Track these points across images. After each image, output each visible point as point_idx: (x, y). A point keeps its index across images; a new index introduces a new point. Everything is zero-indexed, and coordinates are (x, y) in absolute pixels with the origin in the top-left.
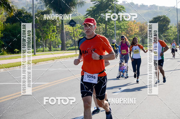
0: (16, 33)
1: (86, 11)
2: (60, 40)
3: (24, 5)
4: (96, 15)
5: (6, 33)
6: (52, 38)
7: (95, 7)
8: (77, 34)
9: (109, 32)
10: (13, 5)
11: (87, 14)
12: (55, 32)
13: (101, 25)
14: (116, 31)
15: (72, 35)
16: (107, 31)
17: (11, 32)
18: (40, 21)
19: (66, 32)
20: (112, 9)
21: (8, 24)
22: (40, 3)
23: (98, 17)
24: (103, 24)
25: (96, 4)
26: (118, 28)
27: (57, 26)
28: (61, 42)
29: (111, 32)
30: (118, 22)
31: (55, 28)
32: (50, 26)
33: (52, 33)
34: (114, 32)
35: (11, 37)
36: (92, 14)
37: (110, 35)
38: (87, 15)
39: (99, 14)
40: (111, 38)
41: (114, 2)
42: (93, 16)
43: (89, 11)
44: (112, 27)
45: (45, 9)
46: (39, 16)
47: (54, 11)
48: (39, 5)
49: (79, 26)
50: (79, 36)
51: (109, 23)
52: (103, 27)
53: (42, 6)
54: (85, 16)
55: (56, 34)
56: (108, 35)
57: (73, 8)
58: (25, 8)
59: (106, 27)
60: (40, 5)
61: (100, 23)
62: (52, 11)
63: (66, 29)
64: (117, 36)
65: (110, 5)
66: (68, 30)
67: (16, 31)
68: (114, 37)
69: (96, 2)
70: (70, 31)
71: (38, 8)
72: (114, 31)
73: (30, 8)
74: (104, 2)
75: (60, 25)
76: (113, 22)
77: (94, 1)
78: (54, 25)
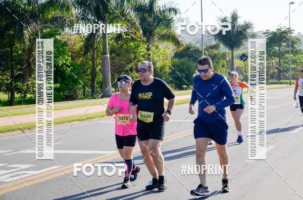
9: (283, 66)
10: (182, 40)
12: (225, 67)
13: (274, 59)
14: (291, 65)
15: (243, 70)
16: (281, 65)
17: (179, 68)
19: (236, 67)
20: (286, 41)
21: (175, 60)
24: (276, 58)
25: (268, 37)
26: (293, 62)
27: (226, 61)
29: (285, 67)
30: (293, 55)
31: (225, 63)
32: (220, 60)
33: (222, 68)
34: (288, 67)
39: (273, 47)
41: (289, 34)
44: (286, 61)
45: (214, 43)
46: (207, 51)
47: (224, 45)
51: (283, 56)
52: (277, 61)
53: (210, 40)
57: (244, 41)
59: (280, 61)
61: (273, 57)
62: (222, 45)
63: (236, 63)
64: (292, 71)
65: (284, 37)
66: (238, 65)
67: (185, 67)
68: (289, 71)
69: (269, 34)
70: (241, 66)
72: (289, 65)
73: (198, 42)
74: (278, 34)
75: (230, 59)
76: (287, 55)
77: (267, 33)
78: (224, 60)
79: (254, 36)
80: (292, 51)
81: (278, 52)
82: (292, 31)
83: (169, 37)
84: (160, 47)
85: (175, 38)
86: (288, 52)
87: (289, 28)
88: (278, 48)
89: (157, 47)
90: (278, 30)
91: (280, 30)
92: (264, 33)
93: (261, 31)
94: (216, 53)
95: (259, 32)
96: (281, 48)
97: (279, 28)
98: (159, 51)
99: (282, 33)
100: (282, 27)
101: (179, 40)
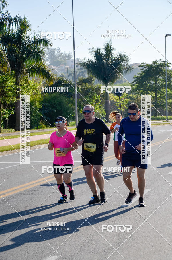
0: (55, 103)
1: (133, 78)
2: (104, 111)
3: (63, 72)
4: (144, 82)
5: (45, 104)
6: (96, 109)
7: (144, 74)
8: (123, 104)
9: (160, 101)
10: (53, 73)
11: (135, 81)
12: (99, 102)
13: (151, 93)
14: (168, 100)
15: (118, 105)
16: (157, 100)
17: (50, 103)
18: (82, 89)
19: (111, 101)
20: (162, 75)
21: (46, 94)
22: (81, 69)
23: (147, 84)
24: (152, 92)
25: (144, 70)
26: (170, 96)
27: (100, 95)
28: (105, 114)
29: (162, 102)
30: (169, 90)
31: (99, 98)
32: (94, 95)
33: (95, 103)
34: (165, 102)
35: (50, 108)
36: (140, 81)
37: (161, 105)
38: (135, 83)
39: (148, 81)
40: (161, 108)
41: (165, 68)
42: (141, 83)
43: (137, 77)
44: (163, 95)
45: (87, 76)
46: (80, 85)
47: (98, 79)
48: (79, 71)
49: (125, 95)
50: (126, 107)
51: (160, 91)
52: (153, 95)
53: (82, 72)
54: (132, 84)
55: (100, 104)
56: (158, 105)
57: (119, 75)
58: (64, 75)
59: (156, 96)
60: (81, 71)
61: (149, 92)
62: (95, 79)
63: (111, 98)
64: (169, 106)
65: (161, 70)
66: (113, 99)
67: (56, 102)
68: (165, 107)
69: (145, 67)
70: (116, 101)
71: (79, 75)
72: (165, 100)
73: (70, 75)
74: (154, 67)
75: (104, 94)
76: (163, 90)
77: (142, 66)
78: (98, 94)
79: (129, 69)
80: (169, 85)
81: (154, 86)
82: (169, 65)
83: (39, 70)
84: (30, 80)
85: (45, 71)
86: (164, 86)
87: (165, 61)
88: (155, 82)
89: (26, 81)
90: (154, 63)
91: (156, 63)
92: (139, 66)
93: (136, 64)
94: (90, 87)
95: (134, 64)
96: (157, 82)
97: (155, 61)
98: (29, 85)
99: (158, 66)
100: (158, 60)
101: (50, 73)
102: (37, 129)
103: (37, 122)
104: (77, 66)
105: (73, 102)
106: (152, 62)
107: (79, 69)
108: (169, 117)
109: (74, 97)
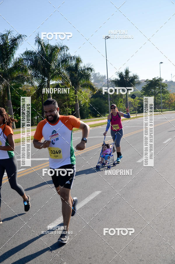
1: (142, 88)
4: (148, 90)
7: (148, 85)
8: (136, 103)
9: (157, 101)
11: (142, 90)
12: (122, 102)
14: (162, 100)
15: (133, 104)
17: (95, 104)
19: (129, 102)
20: (159, 86)
23: (150, 92)
25: (148, 83)
26: (163, 98)
27: (123, 99)
30: (163, 94)
32: (119, 99)
34: (160, 101)
37: (158, 103)
39: (151, 90)
40: (159, 105)
42: (146, 91)
43: (144, 88)
44: (159, 98)
49: (137, 98)
50: (138, 105)
51: (157, 95)
54: (141, 92)
55: (123, 104)
56: (156, 103)
59: (155, 98)
63: (129, 100)
64: (163, 104)
65: (157, 83)
67: (98, 103)
68: (161, 104)
70: (132, 102)
74: (153, 82)
75: (125, 98)
76: (159, 94)
77: (147, 81)
78: (121, 98)
80: (162, 92)
81: (154, 92)
82: (162, 80)
83: (88, 85)
84: (83, 91)
85: (91, 86)
86: (160, 92)
87: (160, 78)
88: (154, 90)
89: (81, 92)
90: (153, 79)
91: (155, 79)
92: (145, 81)
93: (143, 80)
95: (142, 80)
96: (156, 90)
97: (154, 78)
98: (82, 94)
99: (156, 81)
100: (156, 77)
101: (94, 87)
102: (87, 119)
103: (87, 115)
104: (109, 82)
105: (107, 103)
106: (152, 79)
107: (110, 84)
108: (163, 110)
109: (108, 100)
